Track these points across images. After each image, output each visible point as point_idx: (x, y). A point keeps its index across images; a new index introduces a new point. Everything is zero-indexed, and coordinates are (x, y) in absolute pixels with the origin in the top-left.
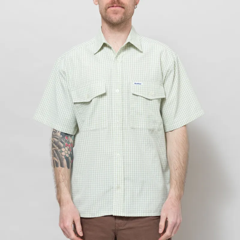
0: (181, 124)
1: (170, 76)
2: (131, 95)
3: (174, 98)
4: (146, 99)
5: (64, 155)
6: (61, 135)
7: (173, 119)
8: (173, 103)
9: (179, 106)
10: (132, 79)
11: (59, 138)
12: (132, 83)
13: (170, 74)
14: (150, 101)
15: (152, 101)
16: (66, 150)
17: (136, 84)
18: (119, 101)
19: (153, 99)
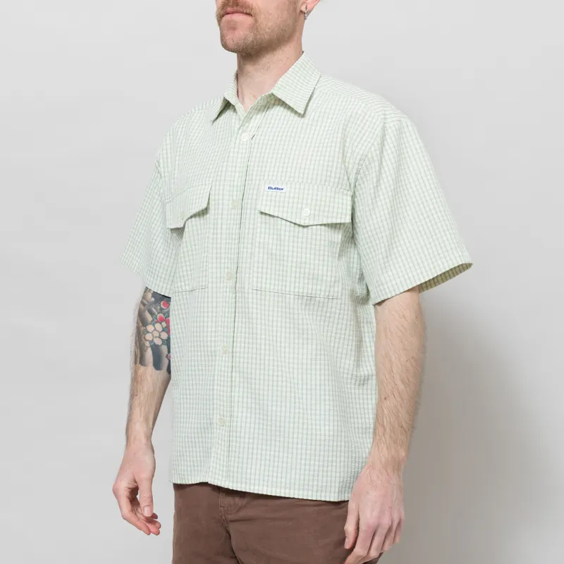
4: (292, 225)
5: (151, 339)
6: (153, 296)
11: (146, 303)
12: (263, 188)
14: (305, 229)
16: (155, 329)
17: (271, 188)
19: (312, 225)
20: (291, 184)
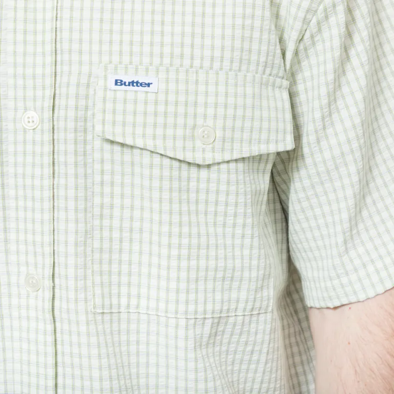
0: (382, 281)
1: (326, 34)
2: (98, 143)
3: (346, 149)
4: (176, 164)
7: (340, 256)
8: (343, 170)
9: (372, 185)
10: (105, 59)
12: (101, 82)
13: (324, 27)
14: (204, 173)
15: (214, 173)
17: (122, 83)
18: (38, 171)
19: (219, 164)
20: (168, 71)
